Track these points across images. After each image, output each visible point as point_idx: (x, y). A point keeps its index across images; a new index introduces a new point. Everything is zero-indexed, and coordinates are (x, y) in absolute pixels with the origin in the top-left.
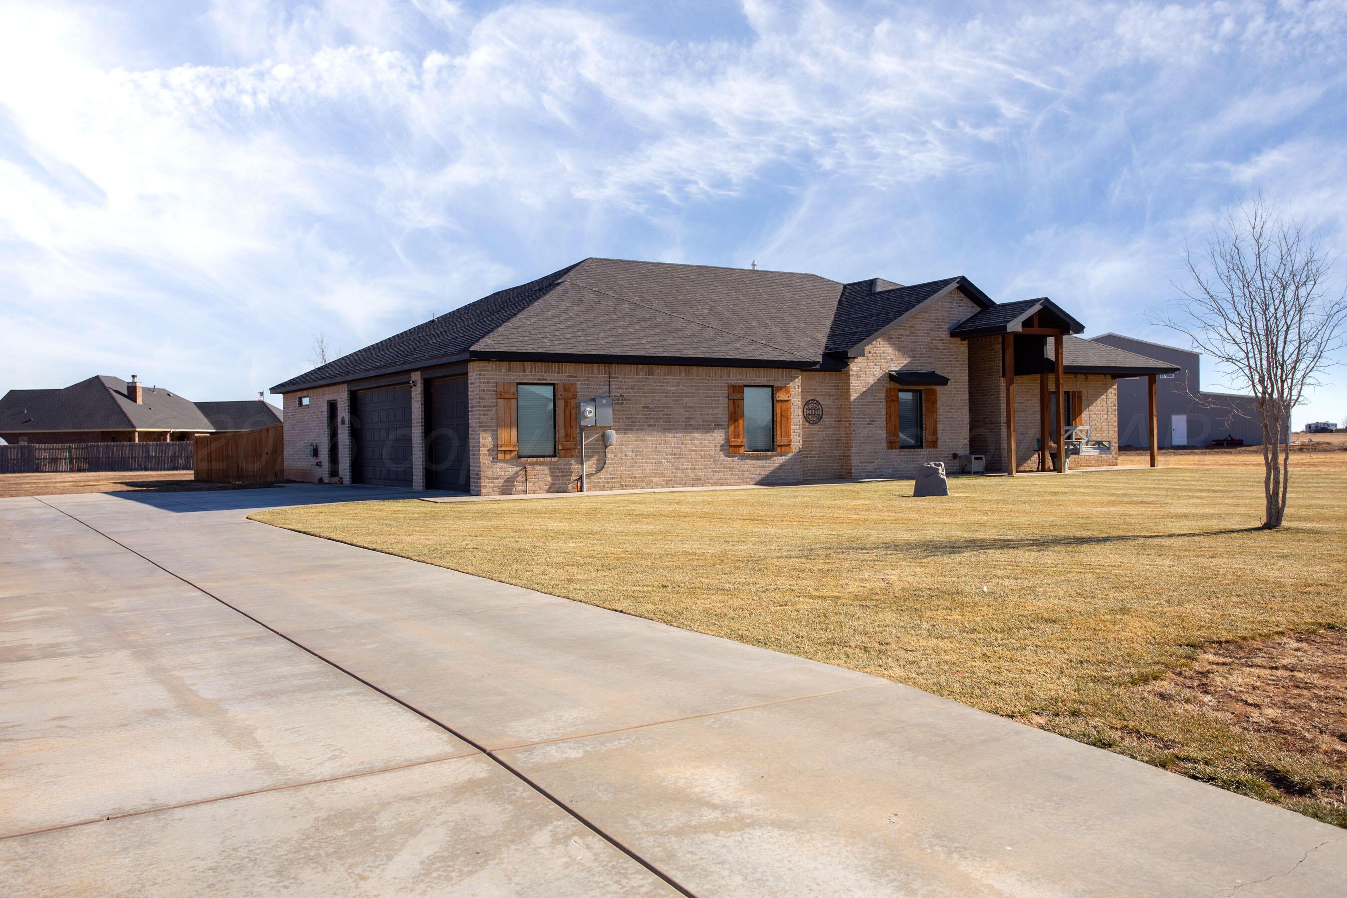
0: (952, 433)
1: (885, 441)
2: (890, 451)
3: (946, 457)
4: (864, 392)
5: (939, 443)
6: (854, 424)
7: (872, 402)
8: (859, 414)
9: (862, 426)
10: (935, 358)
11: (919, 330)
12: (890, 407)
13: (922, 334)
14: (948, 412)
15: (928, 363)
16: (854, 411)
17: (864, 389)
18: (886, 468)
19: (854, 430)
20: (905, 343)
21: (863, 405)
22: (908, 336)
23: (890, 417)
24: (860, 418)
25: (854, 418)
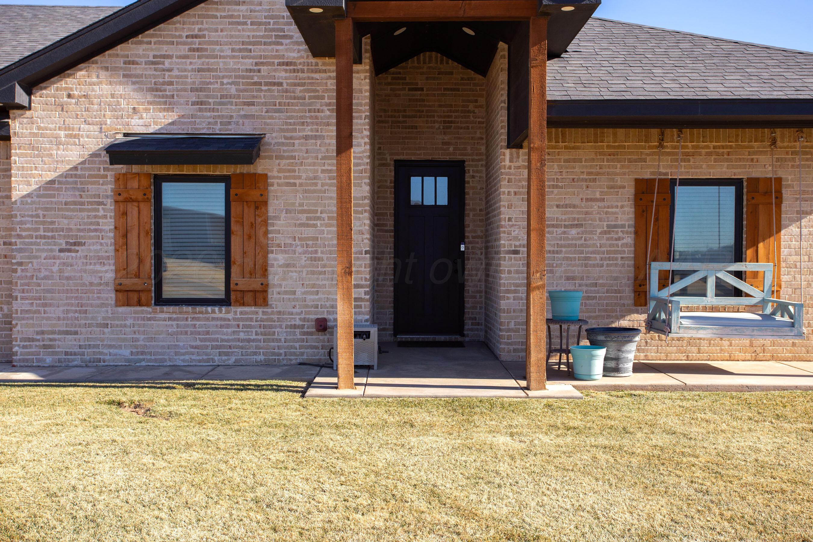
0: (313, 273)
1: (111, 287)
2: (121, 309)
3: (295, 326)
4: (52, 182)
5: (273, 295)
6: (20, 250)
7: (75, 203)
8: (37, 230)
9: (44, 255)
10: (265, 104)
11: (217, 43)
12: (125, 214)
13: (229, 53)
14: (302, 225)
15: (246, 116)
16: (22, 223)
17: (51, 176)
18: (110, 346)
19: (20, 264)
20: (175, 73)
21: (46, 209)
22: (180, 57)
23: (125, 236)
24: (41, 237)
25: (19, 236)
